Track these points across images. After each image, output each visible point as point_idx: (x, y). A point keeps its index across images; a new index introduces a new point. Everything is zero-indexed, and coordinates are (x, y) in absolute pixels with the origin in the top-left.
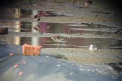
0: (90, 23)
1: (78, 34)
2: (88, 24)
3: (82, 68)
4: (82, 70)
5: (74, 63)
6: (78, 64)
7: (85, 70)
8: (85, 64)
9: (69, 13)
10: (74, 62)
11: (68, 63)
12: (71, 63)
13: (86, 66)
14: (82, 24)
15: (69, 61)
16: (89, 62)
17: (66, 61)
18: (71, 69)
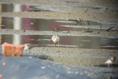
0: (78, 20)
1: (66, 32)
2: (76, 21)
3: (70, 71)
4: (69, 72)
5: (60, 65)
6: (64, 66)
7: (73, 72)
8: (73, 66)
9: (55, 8)
10: (61, 63)
11: (54, 65)
12: (57, 65)
13: (74, 68)
14: (70, 20)
15: (55, 63)
16: (77, 63)
17: (52, 62)
18: (57, 71)
